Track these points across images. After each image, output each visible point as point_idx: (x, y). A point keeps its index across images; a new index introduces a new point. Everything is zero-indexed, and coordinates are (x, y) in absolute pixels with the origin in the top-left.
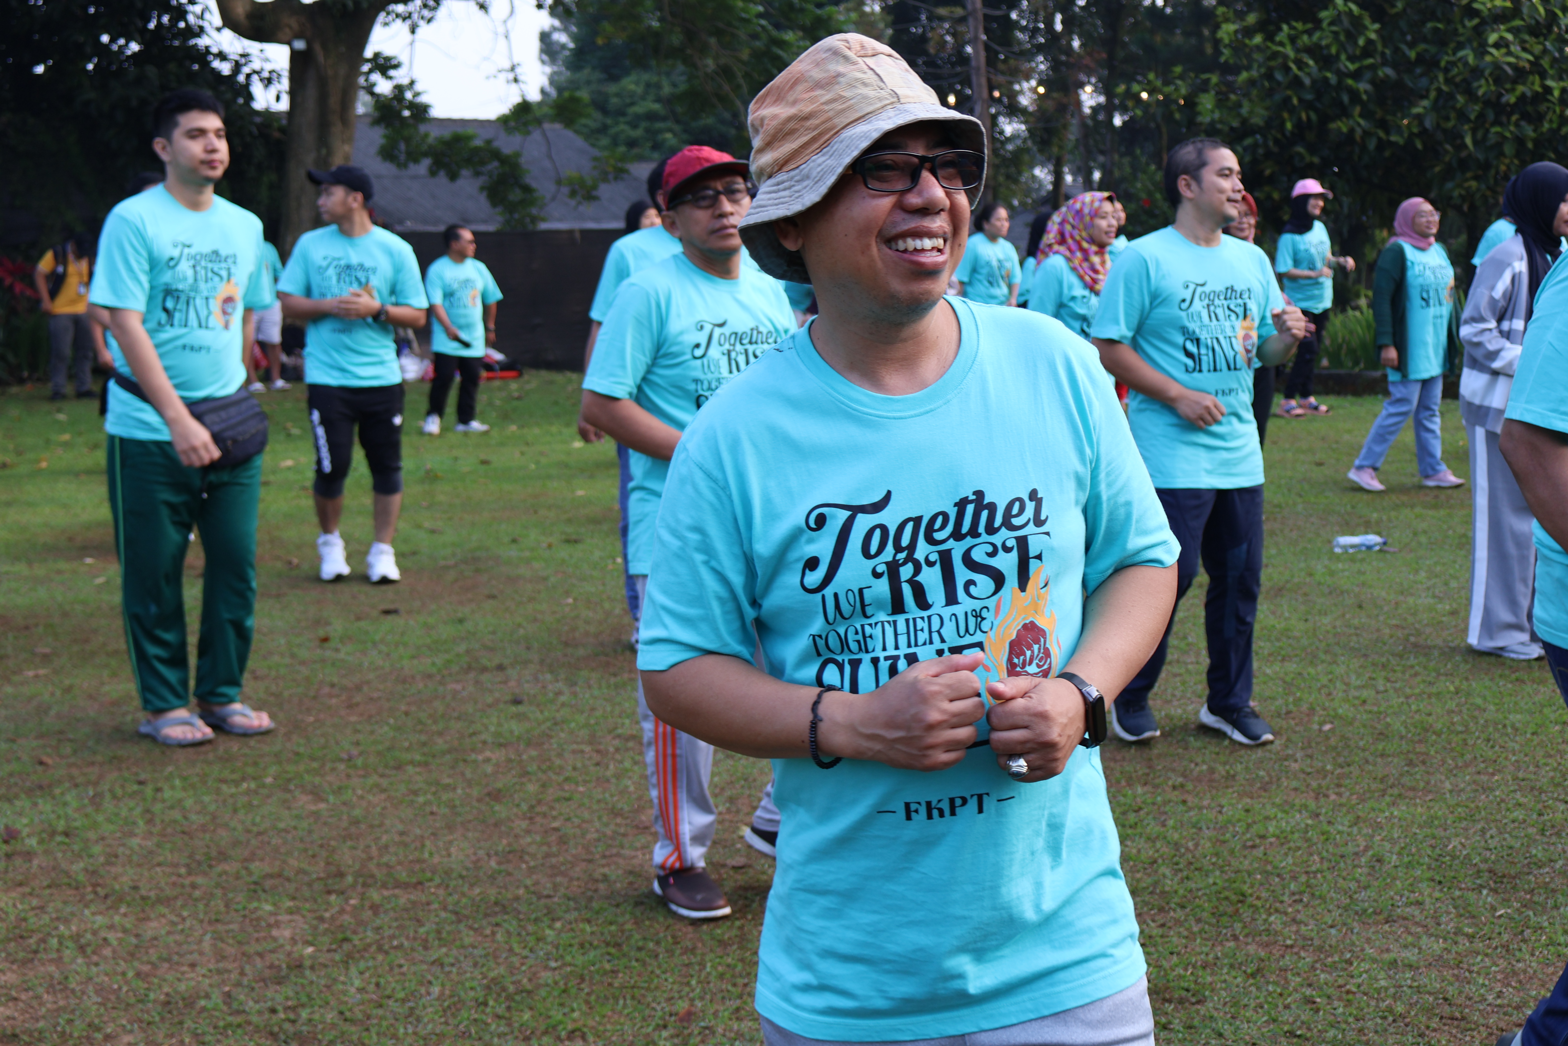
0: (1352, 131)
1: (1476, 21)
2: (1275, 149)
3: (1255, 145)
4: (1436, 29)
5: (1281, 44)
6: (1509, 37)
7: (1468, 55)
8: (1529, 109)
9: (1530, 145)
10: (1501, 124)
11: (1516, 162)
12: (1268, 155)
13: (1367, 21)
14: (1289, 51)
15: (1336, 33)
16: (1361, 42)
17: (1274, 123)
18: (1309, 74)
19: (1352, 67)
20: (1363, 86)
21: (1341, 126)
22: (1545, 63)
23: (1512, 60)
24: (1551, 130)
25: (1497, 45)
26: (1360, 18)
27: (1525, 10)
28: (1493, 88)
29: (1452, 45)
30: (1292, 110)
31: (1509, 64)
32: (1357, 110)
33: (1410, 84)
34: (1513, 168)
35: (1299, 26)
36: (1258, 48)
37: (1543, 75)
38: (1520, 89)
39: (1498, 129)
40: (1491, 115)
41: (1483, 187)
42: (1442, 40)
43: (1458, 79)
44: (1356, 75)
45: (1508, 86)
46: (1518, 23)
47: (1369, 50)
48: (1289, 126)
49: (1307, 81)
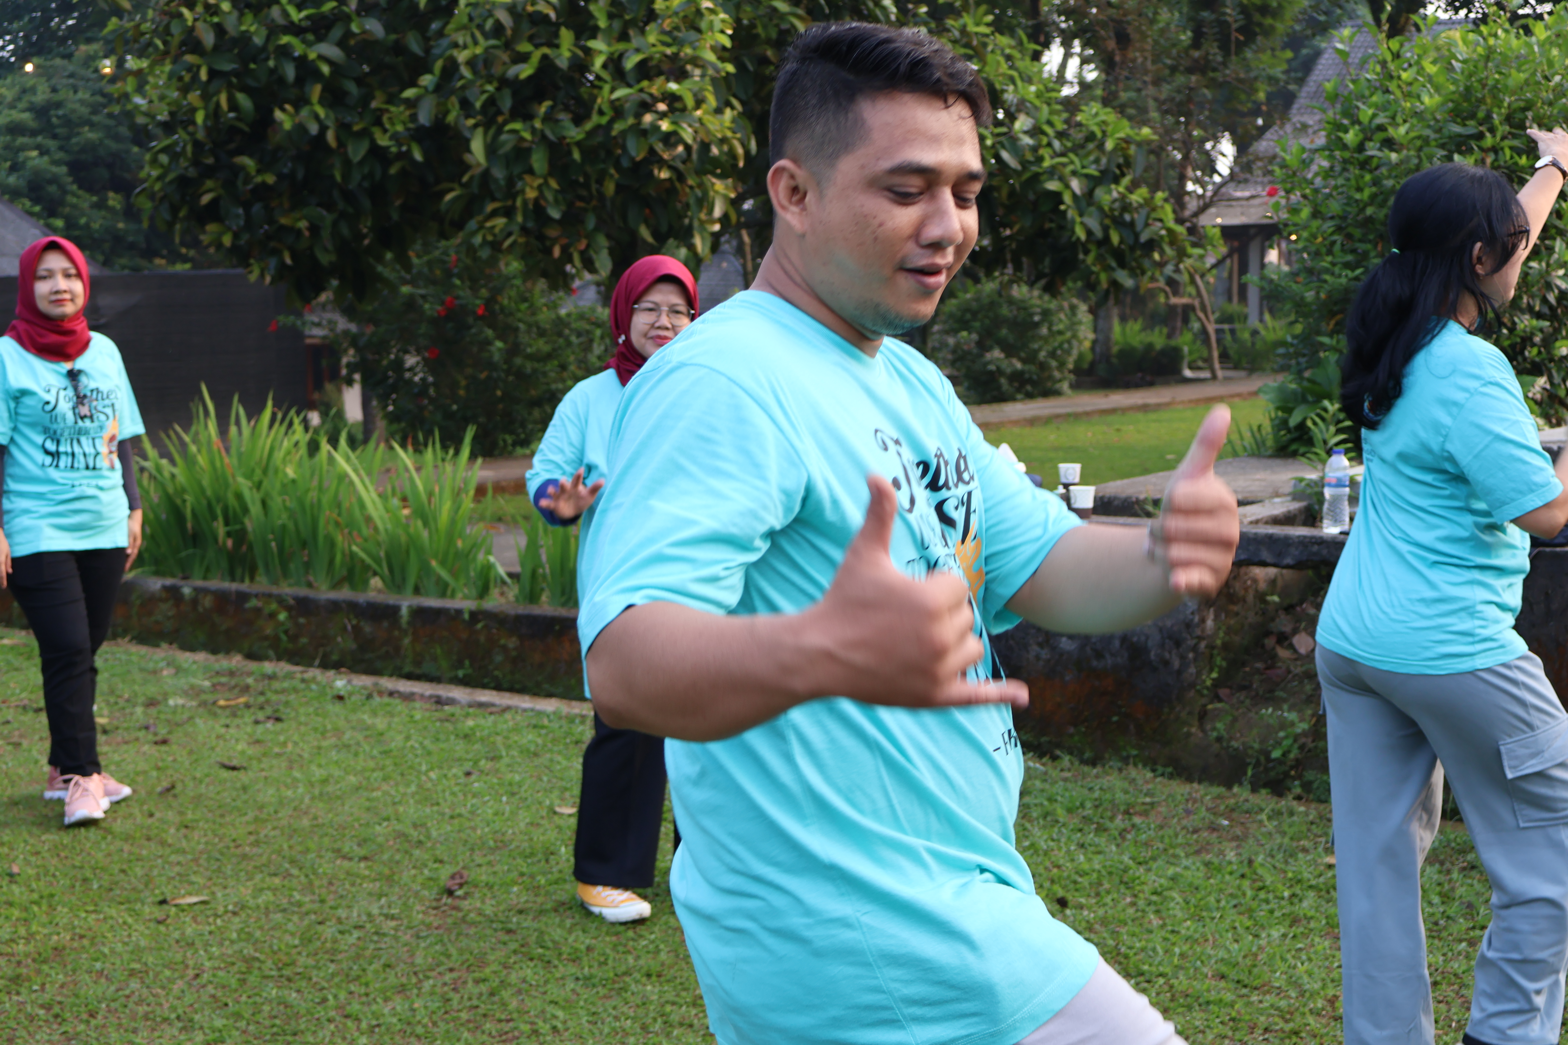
9: (576, 155)
10: (528, 117)
11: (554, 184)
24: (598, 127)
34: (550, 196)
39: (517, 126)
40: (506, 103)
49: (208, 39)
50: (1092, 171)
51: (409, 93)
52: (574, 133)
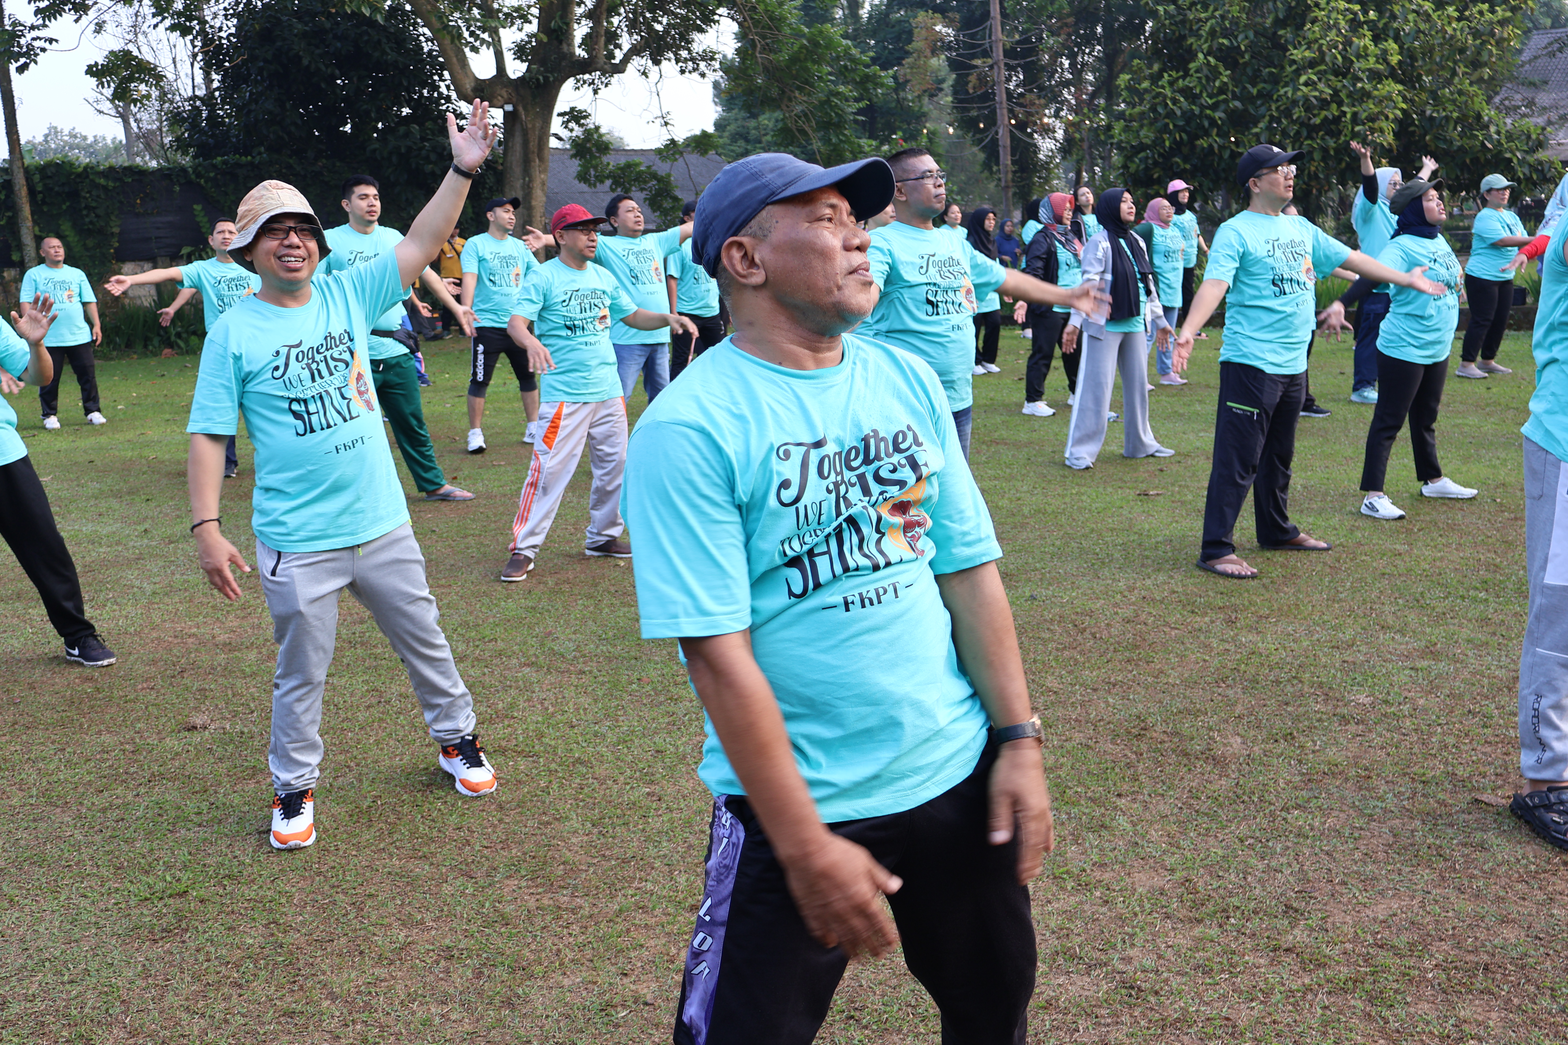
0: (1211, 146)
1: (1294, 67)
2: (1161, 160)
3: (1147, 158)
4: (1271, 73)
5: (1163, 87)
6: (1315, 78)
7: (1289, 90)
8: (1333, 127)
9: (1332, 153)
10: (1312, 139)
12: (1156, 164)
13: (1221, 69)
14: (1168, 92)
15: (1199, 78)
16: (1217, 84)
17: (1158, 142)
18: (1180, 108)
19: (1210, 102)
20: (1218, 115)
21: (1203, 143)
22: (1343, 95)
23: (1317, 94)
25: (1306, 84)
26: (1216, 66)
27: (1327, 59)
28: (1303, 114)
29: (1282, 84)
30: (1170, 132)
31: (1315, 97)
32: (1215, 131)
33: (1252, 112)
35: (1174, 74)
36: (1146, 91)
37: (1340, 104)
38: (1324, 113)
39: (1309, 142)
40: (1305, 133)
41: (1301, 182)
42: (1275, 80)
43: (1282, 108)
44: (1214, 107)
45: (1316, 112)
46: (1323, 67)
47: (1222, 90)
48: (1167, 144)
49: (1178, 113)
50: (1525, 148)
51: (1255, 130)
52: (1331, 143)
